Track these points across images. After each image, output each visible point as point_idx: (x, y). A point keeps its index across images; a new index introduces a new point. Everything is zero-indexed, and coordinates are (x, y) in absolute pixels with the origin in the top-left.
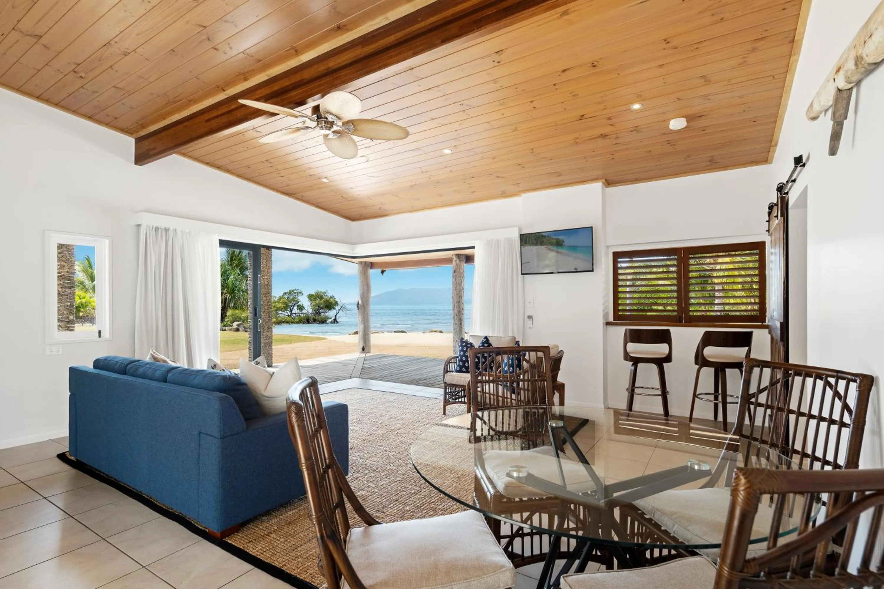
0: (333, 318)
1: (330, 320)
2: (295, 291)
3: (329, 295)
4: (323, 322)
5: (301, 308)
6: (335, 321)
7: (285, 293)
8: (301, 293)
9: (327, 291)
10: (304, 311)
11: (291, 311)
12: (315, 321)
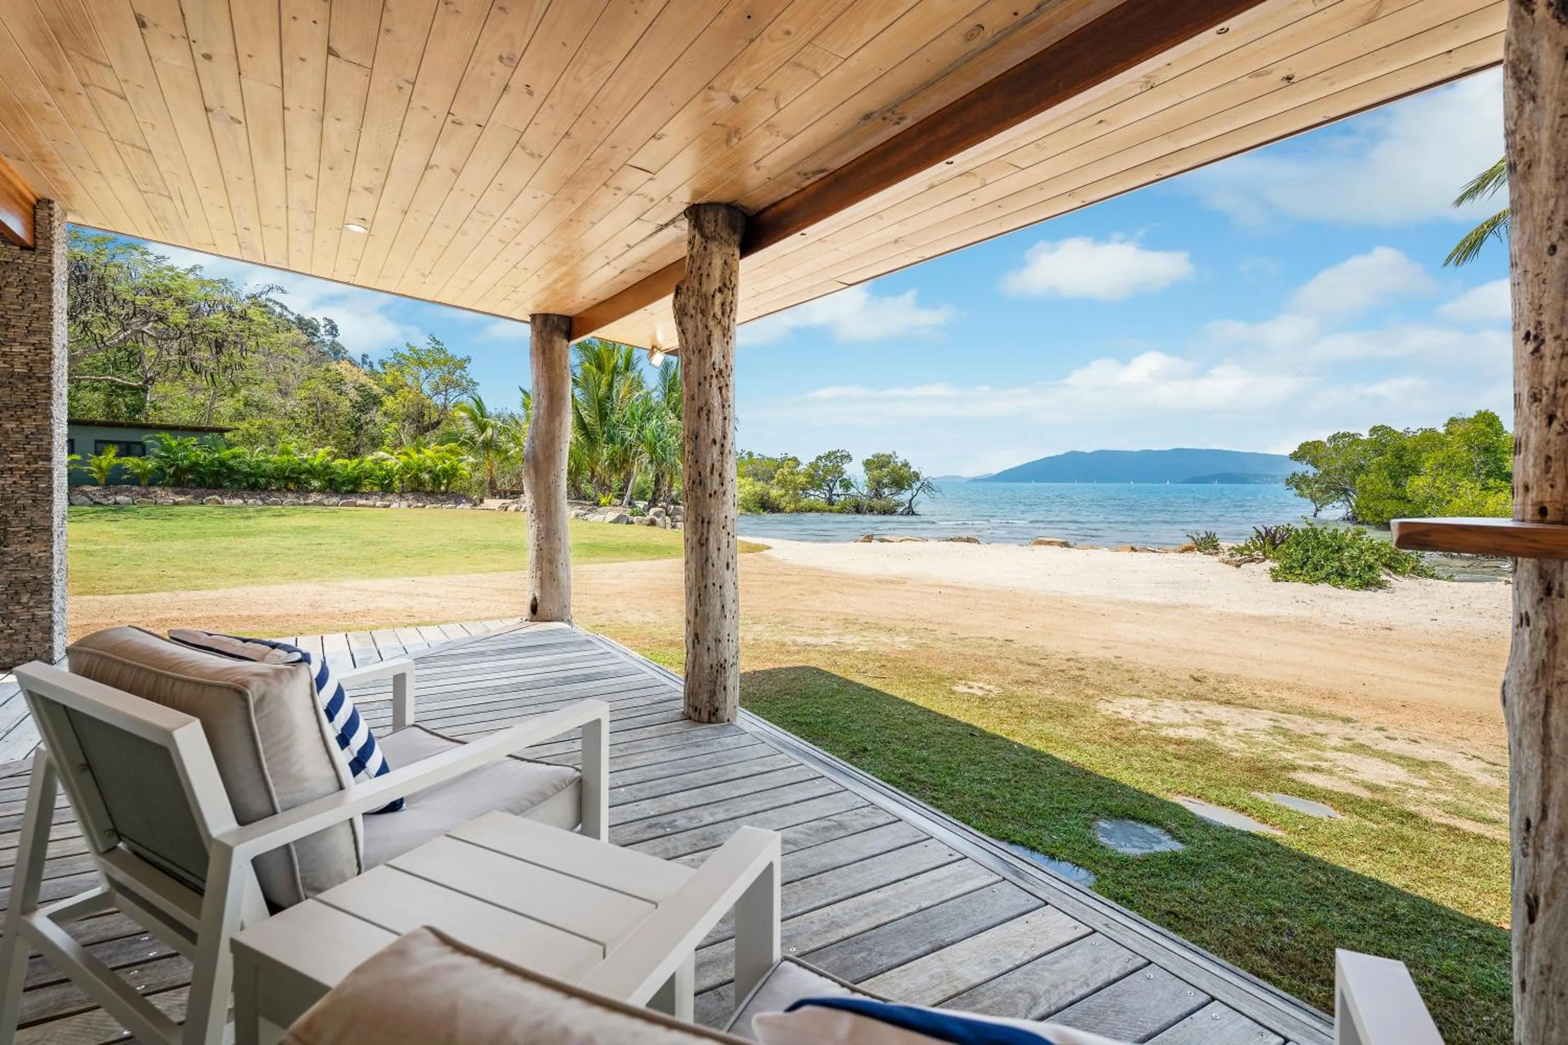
0: (907, 505)
1: (900, 509)
2: (839, 454)
3: (899, 461)
4: (888, 511)
5: (847, 485)
6: (910, 512)
7: (819, 458)
8: (849, 457)
9: (894, 453)
10: (853, 491)
11: (831, 490)
12: (871, 510)
